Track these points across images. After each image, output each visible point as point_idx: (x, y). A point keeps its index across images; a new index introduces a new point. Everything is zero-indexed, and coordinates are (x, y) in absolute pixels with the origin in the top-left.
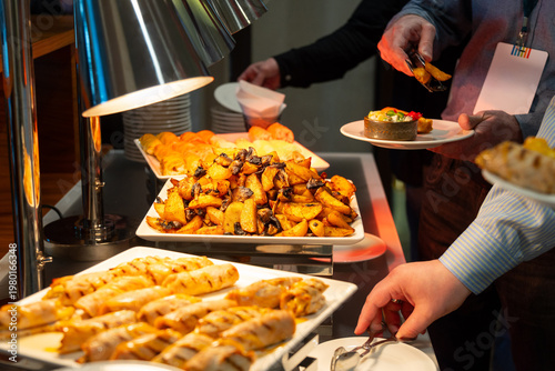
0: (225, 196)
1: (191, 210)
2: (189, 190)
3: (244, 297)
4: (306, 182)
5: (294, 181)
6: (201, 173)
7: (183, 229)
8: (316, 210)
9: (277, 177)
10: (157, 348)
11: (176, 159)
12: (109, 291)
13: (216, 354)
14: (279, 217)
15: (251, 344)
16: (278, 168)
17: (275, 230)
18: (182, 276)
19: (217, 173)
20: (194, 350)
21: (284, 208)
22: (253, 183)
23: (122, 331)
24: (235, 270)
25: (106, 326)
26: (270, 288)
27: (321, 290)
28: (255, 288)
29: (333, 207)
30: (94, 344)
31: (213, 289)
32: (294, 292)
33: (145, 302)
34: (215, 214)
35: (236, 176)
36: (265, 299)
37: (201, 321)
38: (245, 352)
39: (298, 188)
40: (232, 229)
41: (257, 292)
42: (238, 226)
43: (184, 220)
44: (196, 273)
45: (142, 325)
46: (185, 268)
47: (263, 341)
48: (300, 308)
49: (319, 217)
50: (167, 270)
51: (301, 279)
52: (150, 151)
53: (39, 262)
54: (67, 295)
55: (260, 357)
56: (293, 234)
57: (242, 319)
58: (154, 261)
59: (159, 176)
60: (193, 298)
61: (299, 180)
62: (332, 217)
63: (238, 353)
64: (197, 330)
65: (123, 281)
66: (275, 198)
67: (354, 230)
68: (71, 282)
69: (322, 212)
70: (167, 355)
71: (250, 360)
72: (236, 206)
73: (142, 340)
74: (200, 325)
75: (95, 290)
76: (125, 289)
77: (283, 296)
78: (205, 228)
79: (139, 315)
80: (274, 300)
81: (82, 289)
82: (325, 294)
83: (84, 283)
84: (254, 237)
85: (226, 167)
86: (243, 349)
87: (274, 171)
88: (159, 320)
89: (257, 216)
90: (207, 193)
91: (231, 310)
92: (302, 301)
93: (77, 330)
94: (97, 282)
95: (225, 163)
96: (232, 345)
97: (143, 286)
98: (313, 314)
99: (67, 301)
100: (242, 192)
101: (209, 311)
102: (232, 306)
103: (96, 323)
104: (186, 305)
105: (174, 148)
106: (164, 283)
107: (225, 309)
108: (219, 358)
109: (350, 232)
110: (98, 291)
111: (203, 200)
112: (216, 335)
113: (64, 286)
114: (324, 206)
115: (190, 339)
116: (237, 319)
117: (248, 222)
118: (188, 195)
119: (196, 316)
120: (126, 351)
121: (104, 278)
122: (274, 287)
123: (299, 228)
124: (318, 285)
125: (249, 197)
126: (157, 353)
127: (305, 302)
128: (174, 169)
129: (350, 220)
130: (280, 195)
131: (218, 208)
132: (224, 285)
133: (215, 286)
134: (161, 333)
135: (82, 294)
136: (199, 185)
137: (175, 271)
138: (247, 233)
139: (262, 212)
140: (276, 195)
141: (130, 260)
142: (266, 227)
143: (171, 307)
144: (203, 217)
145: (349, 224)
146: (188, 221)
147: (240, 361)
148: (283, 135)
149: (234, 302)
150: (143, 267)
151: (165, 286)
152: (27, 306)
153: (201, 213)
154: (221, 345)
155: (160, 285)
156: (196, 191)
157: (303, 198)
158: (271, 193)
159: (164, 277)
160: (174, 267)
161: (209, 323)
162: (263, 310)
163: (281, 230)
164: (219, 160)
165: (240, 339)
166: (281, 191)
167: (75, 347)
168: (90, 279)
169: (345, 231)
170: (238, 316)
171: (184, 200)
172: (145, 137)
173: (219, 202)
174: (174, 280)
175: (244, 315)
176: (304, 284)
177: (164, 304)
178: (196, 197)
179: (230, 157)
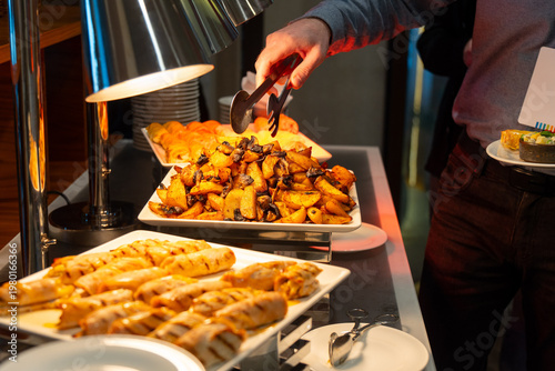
0: (227, 182)
1: (193, 196)
2: (191, 176)
3: (239, 279)
4: (306, 171)
5: (294, 170)
6: (203, 161)
7: (184, 214)
8: (315, 198)
9: (277, 165)
10: (151, 324)
11: (180, 148)
12: (108, 271)
13: (207, 332)
14: (279, 204)
15: (243, 324)
16: (279, 156)
17: (274, 217)
18: (180, 258)
19: (219, 160)
20: (187, 327)
21: (283, 195)
22: (254, 171)
23: (118, 308)
24: (232, 253)
25: (104, 304)
26: (265, 271)
27: (314, 274)
28: (250, 271)
29: (331, 196)
30: (91, 320)
31: (211, 271)
32: (287, 275)
33: (143, 281)
34: (215, 200)
35: (238, 163)
36: (259, 281)
37: (195, 300)
38: (236, 331)
39: (298, 177)
40: (232, 215)
41: (252, 275)
42: (237, 212)
43: (185, 206)
44: (194, 256)
45: (138, 304)
46: (183, 250)
47: (255, 320)
48: (293, 291)
49: (317, 205)
50: (165, 252)
51: (295, 263)
52: (156, 140)
53: (43, 244)
54: (68, 274)
55: (251, 336)
56: (291, 221)
57: (235, 300)
58: (154, 244)
59: (164, 164)
60: (189, 279)
61: (299, 169)
62: (330, 205)
63: (229, 331)
64: (191, 310)
65: (122, 262)
66: (275, 186)
67: (352, 218)
68: (72, 263)
69: (321, 200)
70: (161, 331)
71: (241, 338)
72: (236, 193)
73: (138, 317)
74: (194, 304)
75: (95, 270)
76: (123, 270)
77: (277, 279)
78: (205, 214)
79: (136, 295)
80: (268, 283)
81: (82, 268)
82: (319, 278)
83: (85, 263)
84: (253, 223)
85: (228, 154)
86: (235, 328)
87: (275, 160)
88: (155, 299)
89: (257, 204)
90: (208, 180)
91: (225, 290)
92: (295, 284)
93: (75, 307)
94: (98, 263)
95: (227, 151)
96: (223, 324)
97: (138, 266)
98: (306, 297)
99: (67, 280)
100: (242, 179)
101: (204, 292)
102: (226, 287)
103: (94, 300)
104: (182, 285)
105: (180, 137)
106: (162, 264)
107: (219, 290)
108: (210, 335)
109: (348, 220)
110: (98, 271)
111: (204, 186)
112: (209, 314)
113: (65, 265)
114: (323, 194)
115: (183, 317)
116: (231, 300)
117: (247, 207)
118: (190, 182)
119: (191, 296)
120: (121, 326)
121: (104, 259)
122: (268, 270)
123: (297, 215)
124: (312, 269)
125: (249, 184)
126: (151, 329)
127: (298, 284)
128: (179, 157)
129: (348, 209)
130: (279, 183)
131: (219, 194)
132: (221, 268)
133: (212, 269)
134: (156, 311)
135: (82, 273)
136: (201, 172)
137: (173, 254)
138: (247, 219)
139: (261, 199)
140: (276, 182)
141: (130, 243)
142: (265, 213)
143: (168, 287)
144: (204, 203)
145: (347, 212)
146: (190, 207)
147: (231, 339)
148: (288, 126)
149: (229, 284)
150: (142, 249)
151: (163, 267)
152: (28, 284)
153: (202, 199)
154: (213, 323)
155: (159, 266)
156: (198, 178)
157: (302, 186)
158: (271, 181)
159: (162, 259)
160: (172, 249)
161: (203, 303)
162: (256, 292)
163: (279, 217)
164: (221, 148)
165: (232, 318)
166: (281, 179)
167: (73, 323)
168: (90, 259)
169: (342, 218)
170: (232, 297)
171: (186, 186)
172: (152, 125)
173: (220, 188)
174: (172, 261)
175: (237, 296)
176: (298, 268)
177: (162, 284)
178: (198, 184)
179: (231, 145)
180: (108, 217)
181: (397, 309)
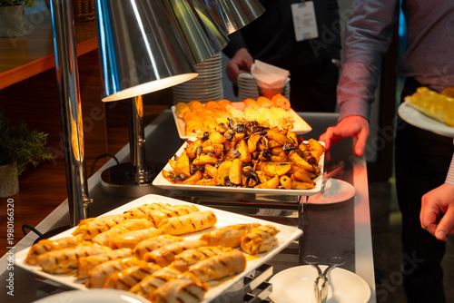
0: (222, 155)
1: (195, 166)
2: (194, 151)
3: (214, 238)
4: (282, 146)
5: (273, 145)
6: (205, 138)
7: (187, 181)
8: (286, 169)
9: (260, 142)
10: (138, 276)
11: (196, 124)
12: (118, 230)
13: (177, 285)
14: (259, 173)
16: (261, 135)
17: (254, 183)
18: (173, 220)
19: (216, 138)
20: (164, 280)
21: (263, 166)
22: (242, 149)
23: (117, 263)
24: (213, 216)
26: (234, 232)
27: (272, 234)
28: (222, 232)
29: (301, 166)
30: (95, 272)
31: (196, 230)
32: (250, 236)
33: (141, 239)
34: (211, 170)
35: (230, 140)
36: (231, 240)
37: (177, 257)
38: (199, 284)
39: (276, 151)
40: (222, 181)
41: (223, 235)
42: (227, 179)
43: (188, 174)
44: (184, 218)
45: (134, 259)
46: (177, 213)
47: (219, 273)
48: (254, 248)
49: (288, 174)
50: (162, 215)
51: (260, 225)
52: (181, 116)
53: (84, 202)
54: (89, 232)
56: (266, 188)
57: (207, 257)
58: (156, 207)
59: (182, 137)
61: (277, 144)
62: (297, 174)
63: (194, 285)
64: (172, 264)
66: (257, 158)
67: (315, 184)
68: (92, 223)
69: (291, 169)
70: (145, 283)
71: (204, 289)
72: (226, 164)
73: (130, 271)
74: (175, 260)
75: (109, 229)
76: (130, 229)
77: (243, 238)
78: (202, 180)
79: (134, 250)
80: (236, 240)
81: (99, 227)
82: (277, 236)
83: (102, 224)
84: (239, 188)
85: (222, 134)
87: (258, 138)
88: (147, 254)
89: (242, 173)
90: (206, 154)
91: (201, 248)
92: (256, 243)
94: (112, 223)
95: (222, 130)
96: (191, 279)
97: (144, 227)
98: (265, 252)
99: (88, 237)
100: (233, 152)
101: (184, 249)
102: (203, 246)
104: (170, 243)
105: (198, 114)
106: (159, 225)
108: (178, 288)
109: (312, 186)
110: (112, 230)
111: (203, 158)
112: (183, 269)
113: (87, 225)
114: (294, 165)
115: (164, 271)
116: (203, 256)
117: (234, 176)
118: (193, 155)
119: (174, 253)
120: (116, 279)
121: (117, 220)
122: (237, 231)
123: (272, 182)
124: (271, 231)
125: (237, 157)
126: (138, 281)
127: (258, 243)
128: (194, 131)
129: (313, 176)
130: (260, 156)
131: (213, 165)
132: (205, 227)
133: (198, 228)
135: (100, 231)
136: (201, 147)
137: (169, 216)
138: (233, 185)
139: (246, 169)
140: (258, 155)
142: (248, 180)
143: (159, 244)
144: (203, 171)
145: (313, 179)
146: (192, 174)
147: (194, 290)
148: (282, 104)
149: (205, 243)
150: (147, 210)
151: (159, 228)
152: (56, 241)
153: (200, 169)
156: (198, 152)
157: (278, 158)
158: (255, 154)
159: (161, 219)
160: (168, 212)
161: (181, 259)
162: (225, 249)
163: (259, 183)
164: (218, 128)
165: (202, 272)
166: (262, 153)
168: (106, 221)
169: (308, 184)
170: (206, 255)
171: (190, 158)
172: (180, 104)
173: (214, 160)
174: (166, 223)
175: (208, 252)
176: (260, 230)
177: (154, 242)
178: (198, 157)
179: (226, 126)
180: (144, 175)
181: (354, 253)
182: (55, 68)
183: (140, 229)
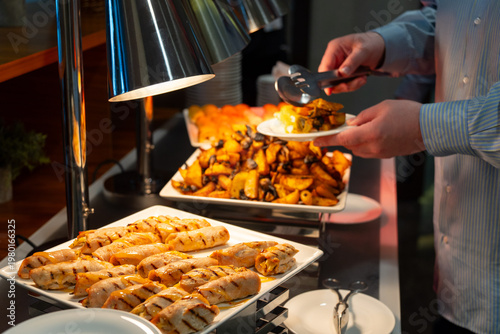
0: (238, 165)
1: (207, 176)
2: (207, 160)
3: (225, 256)
4: (304, 158)
5: (294, 157)
6: (220, 146)
7: (198, 192)
8: (308, 183)
9: (280, 152)
10: (142, 296)
11: (209, 130)
12: (121, 244)
13: (184, 306)
14: (278, 186)
16: (281, 144)
17: (272, 198)
18: (182, 235)
19: (231, 146)
20: (170, 300)
21: (282, 179)
22: (259, 158)
23: (119, 280)
24: (226, 232)
25: (110, 276)
26: (248, 250)
27: (289, 254)
28: (236, 249)
29: (324, 180)
30: (94, 289)
31: (206, 247)
32: (266, 255)
33: (146, 255)
34: (225, 181)
35: (247, 149)
36: (245, 259)
37: (184, 275)
40: (237, 194)
41: (236, 253)
42: (242, 193)
43: (200, 185)
44: (193, 233)
45: (137, 277)
47: (231, 295)
48: (269, 268)
49: (309, 189)
50: (170, 229)
51: (276, 244)
52: (194, 121)
53: (84, 212)
54: (88, 245)
56: (285, 203)
57: (217, 277)
58: (164, 220)
59: (194, 143)
60: (184, 254)
61: (298, 156)
62: (319, 189)
63: (204, 307)
64: (179, 284)
65: (133, 236)
66: (275, 170)
67: (338, 201)
68: (92, 236)
69: (313, 184)
71: (213, 312)
72: (242, 175)
73: (133, 288)
74: (182, 278)
75: (111, 242)
76: (134, 243)
77: (257, 258)
78: (216, 192)
79: (138, 266)
80: (251, 260)
81: (100, 240)
82: (295, 257)
83: (103, 236)
84: (255, 202)
85: (239, 142)
87: (278, 148)
88: (152, 272)
89: (259, 185)
90: (220, 163)
91: (212, 267)
92: (272, 263)
94: (114, 236)
95: (239, 138)
97: (150, 242)
98: (281, 274)
99: (88, 250)
100: (249, 163)
101: (193, 267)
102: (214, 264)
104: (178, 260)
106: (167, 239)
107: (206, 266)
108: (185, 309)
109: (335, 202)
110: (114, 243)
111: (217, 168)
112: (191, 289)
113: (87, 238)
114: (316, 179)
115: (167, 292)
116: (214, 276)
117: (250, 188)
118: (206, 164)
119: (182, 271)
121: (120, 232)
122: (252, 250)
123: (291, 197)
124: (289, 250)
125: (254, 169)
126: (142, 301)
127: (274, 264)
128: (208, 138)
129: (337, 192)
130: (279, 168)
131: (228, 175)
132: (216, 244)
133: (209, 244)
135: (101, 245)
136: (215, 156)
137: (177, 230)
139: (264, 181)
140: (276, 167)
141: (146, 218)
142: (265, 194)
143: (165, 261)
144: (216, 182)
145: (337, 195)
146: (204, 185)
147: (203, 313)
149: (216, 261)
150: (153, 224)
151: (167, 242)
152: (53, 253)
153: (212, 180)
155: (164, 241)
156: (212, 161)
157: (300, 171)
158: (273, 166)
159: (168, 234)
160: (177, 226)
161: (190, 278)
162: (237, 269)
163: (277, 197)
164: (234, 136)
165: (211, 292)
166: (281, 165)
168: (108, 233)
169: (330, 201)
170: (215, 273)
171: (202, 167)
172: (194, 108)
173: (229, 171)
174: (174, 237)
175: (220, 272)
176: (277, 249)
177: (160, 258)
178: (211, 167)
179: (243, 133)
180: (151, 184)
181: (378, 278)
182: (57, 62)
183: (145, 243)
